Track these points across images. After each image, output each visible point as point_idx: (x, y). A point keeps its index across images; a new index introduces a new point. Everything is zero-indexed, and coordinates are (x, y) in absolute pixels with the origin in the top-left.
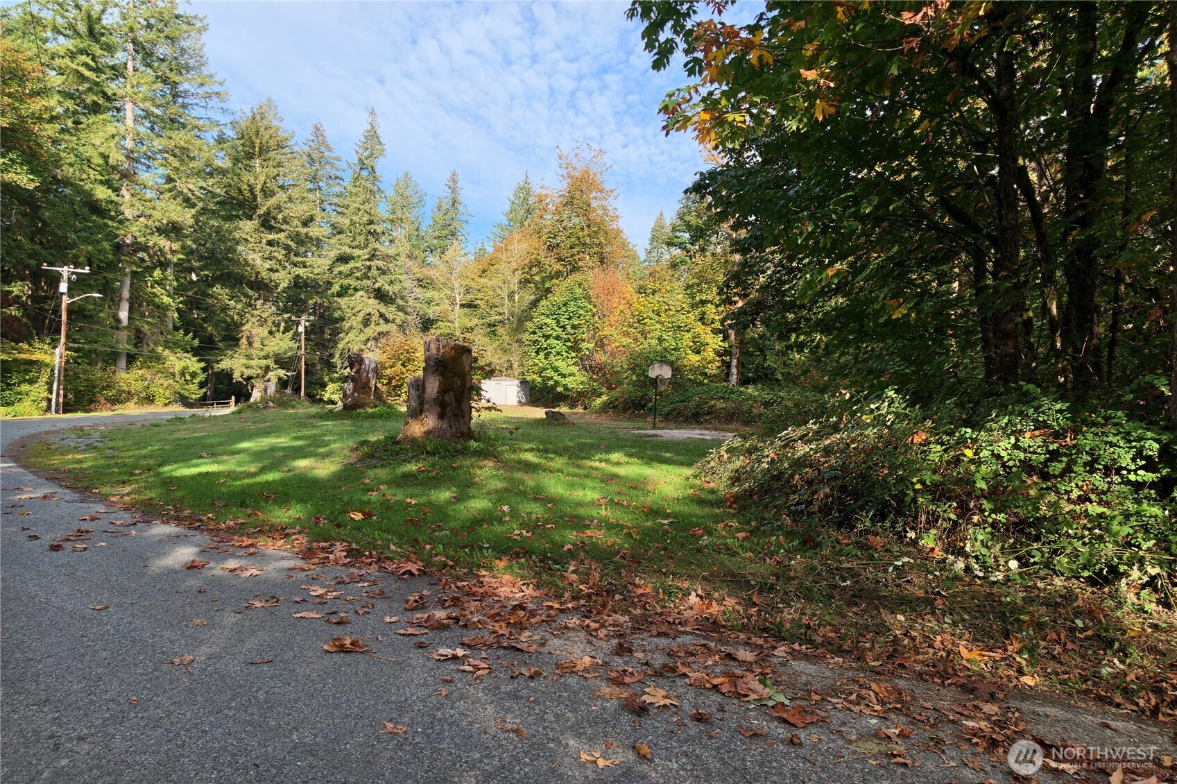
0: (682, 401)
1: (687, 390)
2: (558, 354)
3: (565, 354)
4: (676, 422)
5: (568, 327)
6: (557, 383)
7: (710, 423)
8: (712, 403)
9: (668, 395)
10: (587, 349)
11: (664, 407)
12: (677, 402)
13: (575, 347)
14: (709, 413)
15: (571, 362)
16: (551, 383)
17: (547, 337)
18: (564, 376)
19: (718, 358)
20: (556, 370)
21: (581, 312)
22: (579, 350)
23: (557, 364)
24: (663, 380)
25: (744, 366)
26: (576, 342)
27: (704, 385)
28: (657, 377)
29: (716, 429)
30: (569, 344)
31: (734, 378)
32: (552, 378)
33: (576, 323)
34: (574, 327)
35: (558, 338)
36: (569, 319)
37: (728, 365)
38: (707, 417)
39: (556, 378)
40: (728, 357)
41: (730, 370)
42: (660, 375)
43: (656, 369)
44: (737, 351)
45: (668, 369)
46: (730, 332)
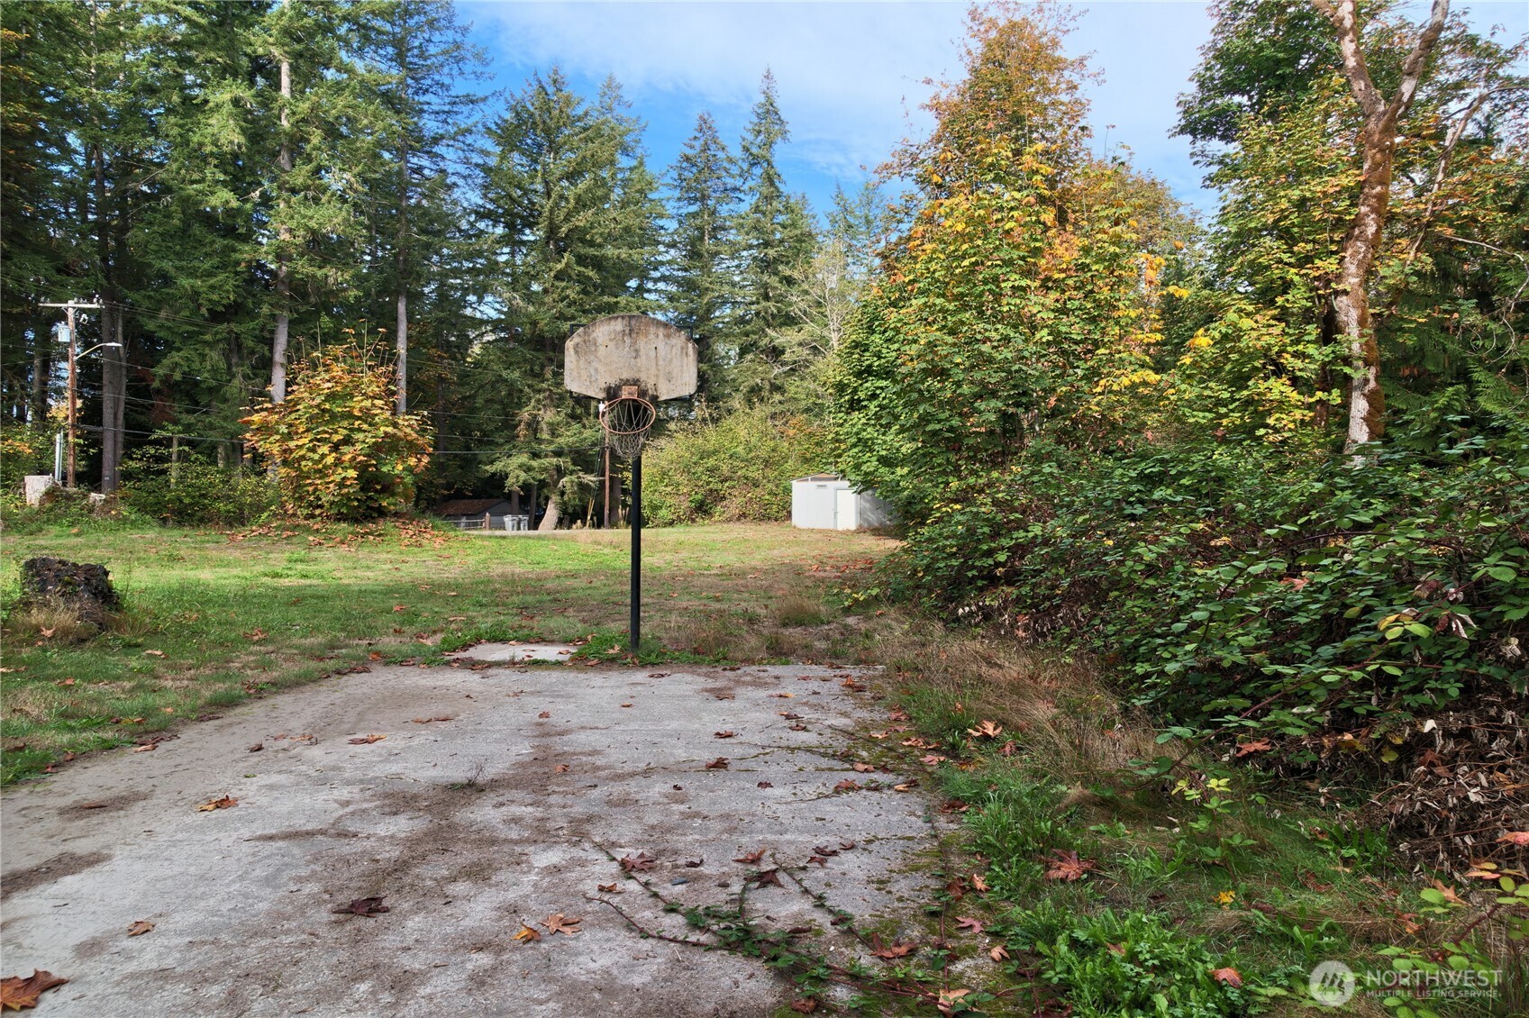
37: (1335, 421)
40: (1335, 397)
41: (1347, 431)
42: (627, 382)
43: (602, 350)
44: (1371, 373)
45: (676, 350)
46: (1342, 317)
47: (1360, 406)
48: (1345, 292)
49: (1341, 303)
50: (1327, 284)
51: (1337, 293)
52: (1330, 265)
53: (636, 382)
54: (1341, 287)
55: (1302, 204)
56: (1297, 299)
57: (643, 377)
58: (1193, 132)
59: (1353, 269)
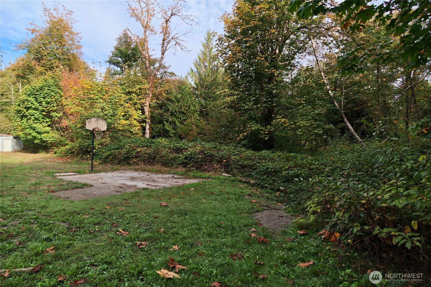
0: (117, 149)
1: (121, 141)
2: (36, 119)
3: (42, 120)
4: (112, 164)
5: (44, 103)
6: (35, 138)
7: (138, 165)
8: (139, 150)
9: (107, 145)
10: (56, 116)
11: (104, 153)
12: (113, 149)
13: (48, 115)
14: (136, 157)
15: (45, 124)
16: (30, 137)
17: (28, 108)
18: (39, 133)
19: (138, 124)
20: (34, 129)
21: (52, 94)
22: (51, 117)
23: (34, 125)
24: (100, 132)
25: (152, 129)
26: (49, 112)
27: (131, 138)
28: (94, 130)
29: (143, 170)
30: (44, 113)
31: (147, 136)
32: (30, 134)
33: (49, 100)
34: (48, 103)
35: (36, 109)
36: (44, 98)
37: (144, 129)
38: (135, 160)
39: (34, 134)
40: (144, 124)
41: (145, 131)
42: (96, 128)
43: (92, 123)
44: (149, 121)
45: (104, 123)
46: (145, 110)
47: (148, 127)
48: (146, 106)
49: (145, 108)
50: (143, 104)
51: (145, 106)
52: (143, 101)
53: (97, 128)
54: (146, 105)
55: (140, 89)
56: (138, 106)
57: (99, 127)
58: (110, 63)
59: (147, 102)
